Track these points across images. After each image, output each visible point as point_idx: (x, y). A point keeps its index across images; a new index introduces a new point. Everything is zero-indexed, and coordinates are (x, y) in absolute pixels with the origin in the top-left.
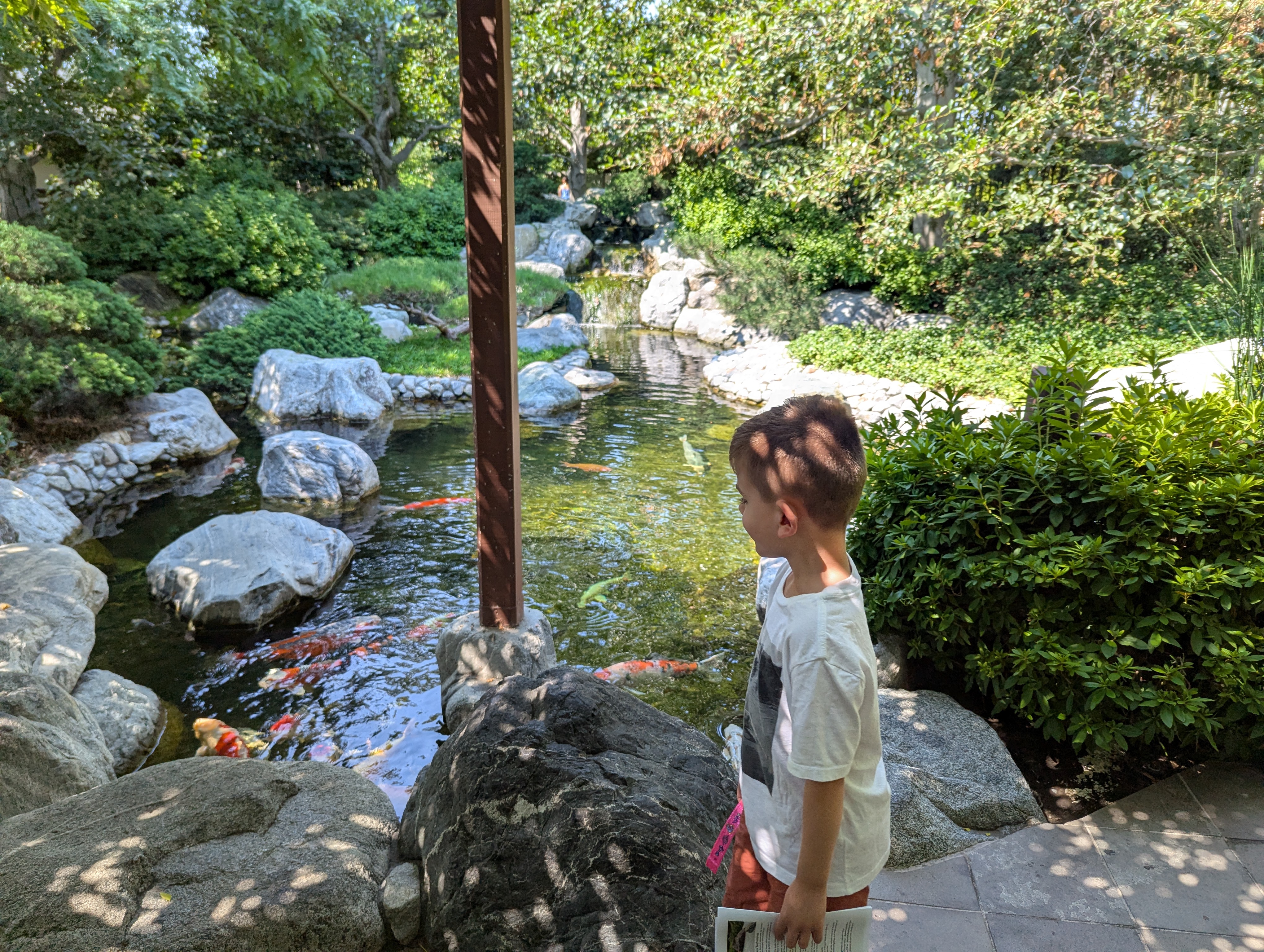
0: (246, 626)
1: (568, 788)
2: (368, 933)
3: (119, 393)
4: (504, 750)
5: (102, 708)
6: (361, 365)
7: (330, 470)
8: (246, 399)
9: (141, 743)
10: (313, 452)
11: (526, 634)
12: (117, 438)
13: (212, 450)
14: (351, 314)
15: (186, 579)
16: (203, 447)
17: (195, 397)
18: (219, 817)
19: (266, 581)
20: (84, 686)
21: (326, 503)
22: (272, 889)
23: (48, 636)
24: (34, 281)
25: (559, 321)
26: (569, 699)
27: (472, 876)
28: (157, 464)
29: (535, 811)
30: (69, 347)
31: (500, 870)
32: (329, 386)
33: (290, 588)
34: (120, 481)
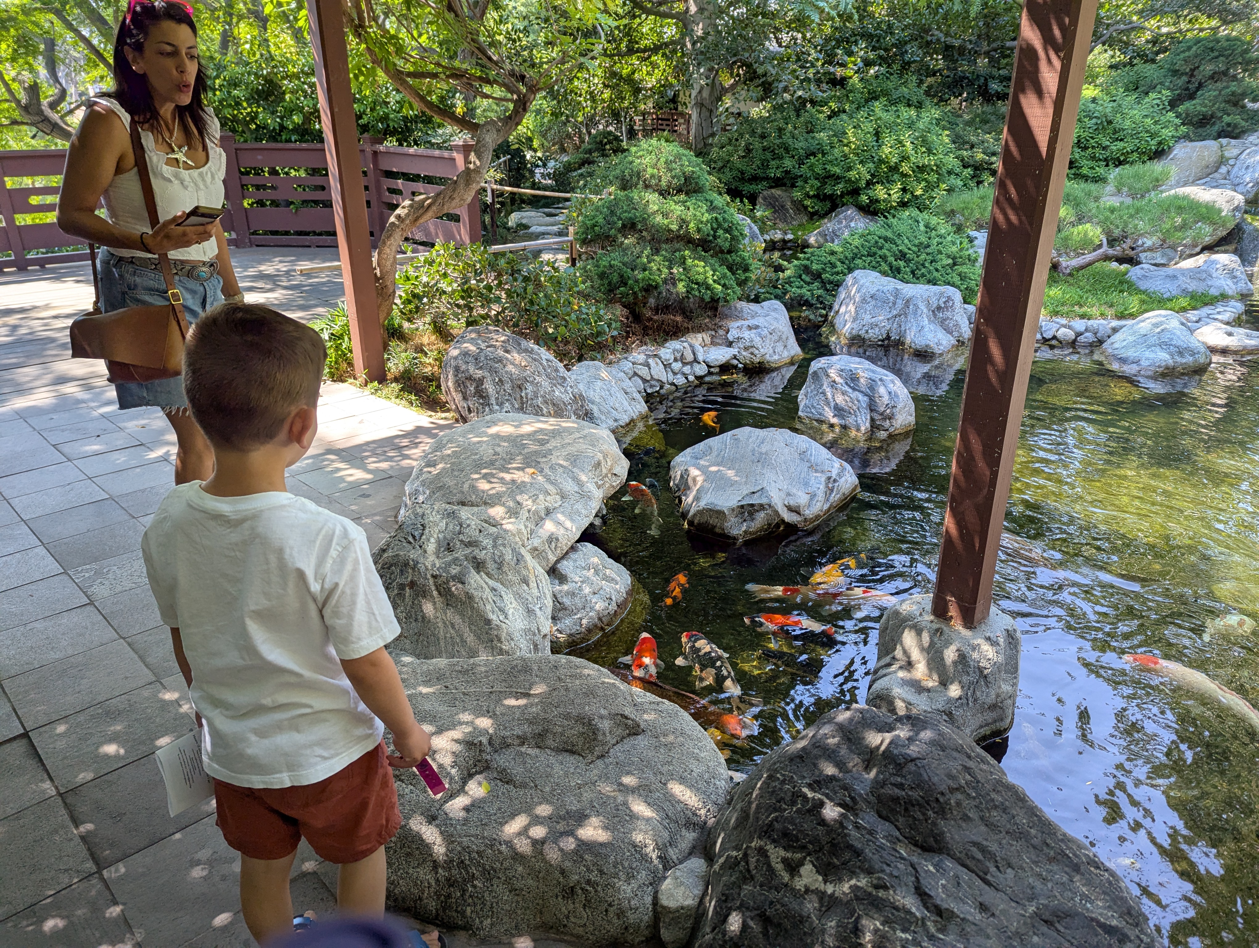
0: (728, 537)
1: (863, 882)
2: (632, 917)
3: (707, 298)
4: (810, 794)
5: (577, 579)
6: (942, 294)
7: (864, 400)
8: (826, 316)
9: (600, 619)
10: (852, 379)
11: (980, 641)
12: (697, 340)
13: (775, 362)
14: (949, 238)
15: (694, 480)
16: (768, 357)
17: (775, 310)
18: (560, 730)
19: (755, 500)
20: (572, 555)
21: (853, 433)
22: (560, 827)
23: (556, 505)
24: (664, 193)
25: (1214, 262)
26: (912, 767)
27: (735, 923)
28: (725, 368)
29: (822, 887)
30: (677, 254)
31: (765, 934)
32: (903, 313)
33: (776, 512)
34: (691, 378)
